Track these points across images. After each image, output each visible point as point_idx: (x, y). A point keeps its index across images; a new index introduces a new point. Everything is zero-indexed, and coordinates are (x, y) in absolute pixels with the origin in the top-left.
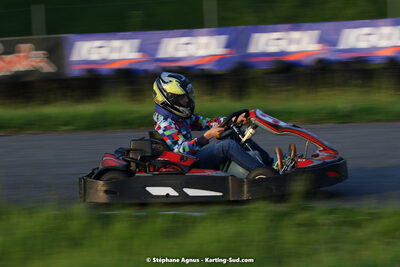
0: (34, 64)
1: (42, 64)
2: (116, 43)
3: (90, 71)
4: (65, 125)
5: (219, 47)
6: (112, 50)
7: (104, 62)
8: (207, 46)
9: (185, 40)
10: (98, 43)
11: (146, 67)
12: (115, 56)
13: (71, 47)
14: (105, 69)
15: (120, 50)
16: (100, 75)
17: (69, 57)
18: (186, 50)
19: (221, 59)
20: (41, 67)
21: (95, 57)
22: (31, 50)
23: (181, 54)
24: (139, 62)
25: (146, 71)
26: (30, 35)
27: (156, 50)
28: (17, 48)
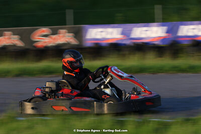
0: (67, 40)
1: (71, 40)
2: (110, 30)
3: (97, 44)
5: (163, 33)
6: (108, 33)
8: (157, 32)
9: (145, 28)
12: (109, 36)
13: (86, 31)
14: (104, 43)
15: (112, 33)
16: (101, 46)
17: (85, 36)
18: (146, 34)
19: (164, 39)
20: (71, 42)
21: (98, 37)
22: (66, 33)
23: (143, 36)
24: (121, 40)
25: (125, 44)
26: (65, 25)
27: (130, 33)
28: (58, 32)
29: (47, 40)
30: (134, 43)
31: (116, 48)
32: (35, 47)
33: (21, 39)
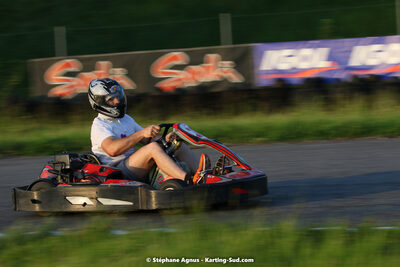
0: (221, 74)
2: (306, 52)
3: (280, 80)
4: (258, 136)
7: (295, 70)
10: (287, 52)
11: (336, 76)
13: (261, 56)
14: (295, 79)
16: (290, 85)
17: (259, 65)
18: (377, 58)
20: (230, 78)
21: (284, 66)
22: (218, 60)
23: (372, 62)
24: (329, 71)
25: (338, 80)
26: (219, 44)
27: (348, 58)
28: (205, 59)
29: (182, 75)
30: (355, 77)
31: (318, 88)
32: (160, 90)
33: (130, 75)
